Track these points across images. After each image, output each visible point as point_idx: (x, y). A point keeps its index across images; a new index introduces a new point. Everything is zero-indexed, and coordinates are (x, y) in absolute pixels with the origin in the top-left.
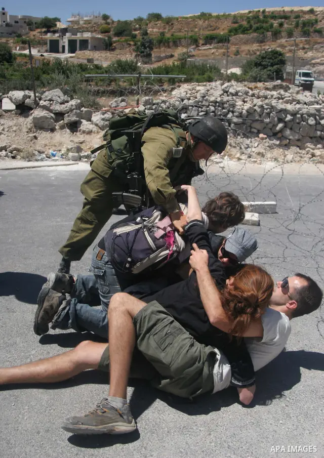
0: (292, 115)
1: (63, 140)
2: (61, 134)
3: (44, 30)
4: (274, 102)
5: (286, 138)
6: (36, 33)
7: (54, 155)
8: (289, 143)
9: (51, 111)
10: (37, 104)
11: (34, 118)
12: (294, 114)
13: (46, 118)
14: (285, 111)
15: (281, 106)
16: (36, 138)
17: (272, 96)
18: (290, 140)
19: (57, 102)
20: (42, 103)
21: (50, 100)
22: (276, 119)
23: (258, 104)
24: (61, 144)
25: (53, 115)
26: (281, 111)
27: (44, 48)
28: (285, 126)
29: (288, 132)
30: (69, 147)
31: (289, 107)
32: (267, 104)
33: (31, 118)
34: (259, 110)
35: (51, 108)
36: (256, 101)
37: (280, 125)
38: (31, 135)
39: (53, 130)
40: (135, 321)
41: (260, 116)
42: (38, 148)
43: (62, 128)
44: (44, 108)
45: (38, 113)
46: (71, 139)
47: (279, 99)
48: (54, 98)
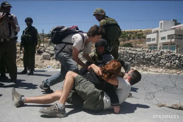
0: (134, 55)
1: (53, 63)
2: (53, 61)
3: (48, 38)
4: (128, 51)
5: (133, 63)
6: (45, 39)
7: (49, 67)
8: (134, 65)
9: (49, 53)
10: (44, 51)
11: (43, 55)
12: (135, 55)
13: (48, 55)
14: (132, 54)
15: (130, 52)
16: (43, 62)
17: (127, 49)
18: (134, 63)
19: (52, 50)
20: (46, 50)
21: (49, 50)
22: (129, 56)
23: (122, 51)
24: (52, 64)
25: (50, 55)
26: (130, 53)
27: (48, 44)
28: (132, 59)
29: (133, 61)
30: (55, 65)
31: (133, 52)
32: (125, 51)
33: (42, 55)
34: (122, 53)
35: (49, 52)
36: (121, 50)
37: (130, 58)
38: (42, 61)
39: (50, 60)
40: (75, 80)
41: (123, 55)
42: (44, 65)
43: (53, 59)
44: (47, 52)
45: (45, 54)
46: (56, 62)
47: (130, 50)
48: (50, 49)
